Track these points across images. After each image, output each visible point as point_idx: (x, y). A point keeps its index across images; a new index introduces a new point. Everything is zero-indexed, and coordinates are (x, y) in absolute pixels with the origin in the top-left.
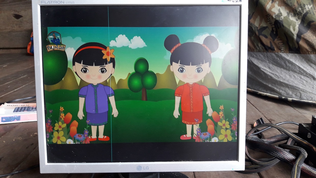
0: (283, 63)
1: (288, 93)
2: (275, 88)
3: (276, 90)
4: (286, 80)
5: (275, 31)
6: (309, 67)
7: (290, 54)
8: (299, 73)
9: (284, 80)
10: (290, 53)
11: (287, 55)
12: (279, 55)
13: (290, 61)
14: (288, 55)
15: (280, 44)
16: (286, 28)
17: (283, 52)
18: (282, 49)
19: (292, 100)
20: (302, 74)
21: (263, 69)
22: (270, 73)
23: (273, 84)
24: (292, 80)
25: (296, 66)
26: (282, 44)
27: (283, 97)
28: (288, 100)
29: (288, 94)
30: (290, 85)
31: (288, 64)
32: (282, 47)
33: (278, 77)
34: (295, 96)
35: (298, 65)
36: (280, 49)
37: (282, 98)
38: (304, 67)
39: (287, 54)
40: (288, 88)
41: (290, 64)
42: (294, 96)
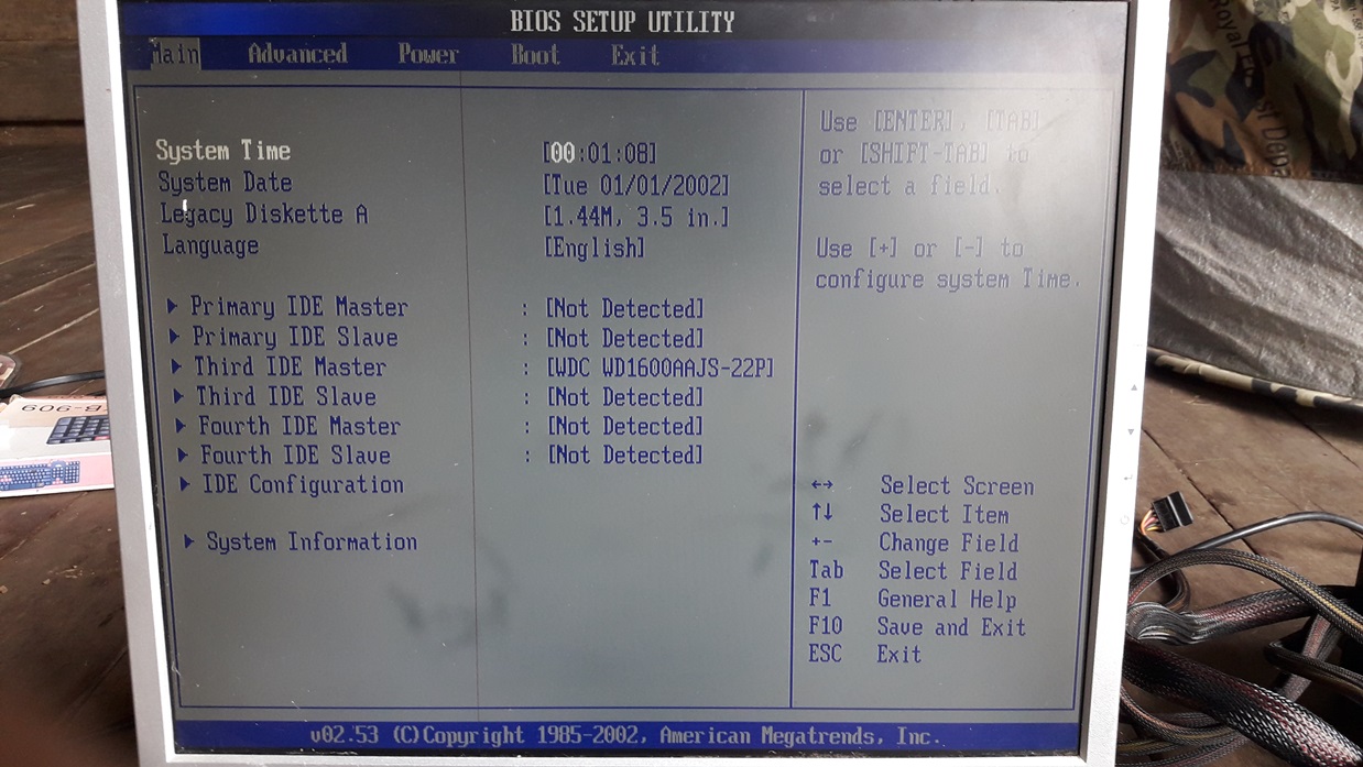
0: (1280, 226)
1: (1300, 367)
2: (1239, 341)
3: (1240, 347)
4: (1290, 303)
5: (1250, 72)
7: (1318, 183)
9: (1284, 303)
10: (1314, 177)
11: (1301, 191)
12: (1266, 186)
13: (1316, 218)
14: (1309, 187)
15: (1269, 134)
16: (1305, 60)
17: (1284, 173)
18: (1279, 162)
19: (1317, 401)
22: (1217, 267)
23: (1231, 324)
24: (1320, 303)
25: (1344, 242)
26: (1279, 134)
27: (1275, 386)
28: (1298, 399)
29: (1296, 370)
30: (1309, 331)
31: (1304, 232)
32: (1281, 148)
33: (1255, 292)
34: (1330, 381)
36: (1269, 161)
37: (1269, 390)
39: (1303, 182)
40: (1301, 341)
41: (1312, 232)
42: (1324, 379)
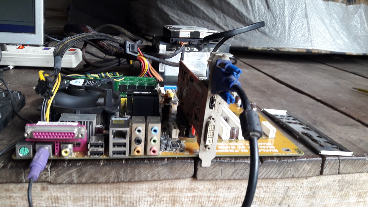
0: (189, 9)
6: (212, 11)
8: (202, 19)
20: (205, 19)
21: (171, 16)
25: (201, 11)
35: (202, 9)
38: (207, 11)
41: (195, 9)
